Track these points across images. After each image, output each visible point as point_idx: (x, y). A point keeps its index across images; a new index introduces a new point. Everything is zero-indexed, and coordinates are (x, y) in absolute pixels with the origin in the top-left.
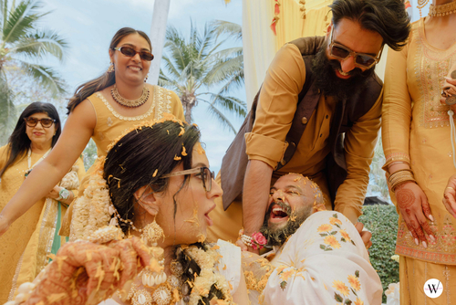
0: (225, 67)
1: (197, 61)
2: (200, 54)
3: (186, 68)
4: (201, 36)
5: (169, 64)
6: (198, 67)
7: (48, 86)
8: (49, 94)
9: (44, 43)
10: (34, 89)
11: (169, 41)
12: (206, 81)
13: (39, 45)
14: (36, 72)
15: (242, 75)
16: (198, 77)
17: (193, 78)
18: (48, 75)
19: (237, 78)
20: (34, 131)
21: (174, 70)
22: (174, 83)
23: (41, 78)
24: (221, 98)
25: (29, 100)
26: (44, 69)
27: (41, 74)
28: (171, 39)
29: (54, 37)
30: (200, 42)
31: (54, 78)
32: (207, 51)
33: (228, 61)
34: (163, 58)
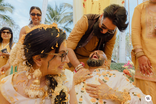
0: (66, 18)
1: (57, 16)
2: (58, 13)
3: (54, 18)
4: (59, 7)
5: (48, 16)
6: (58, 18)
7: (8, 22)
8: (8, 25)
9: (6, 7)
10: (3, 23)
11: (48, 9)
12: (60, 23)
13: (5, 8)
14: (4, 17)
15: (72, 21)
16: (58, 21)
17: (56, 21)
18: (8, 19)
19: (70, 22)
20: (4, 35)
21: (50, 18)
22: (50, 22)
23: (5, 19)
24: (65, 28)
25: (1, 26)
26: (7, 17)
27: (5, 18)
28: (49, 8)
29: (10, 6)
30: (58, 10)
31: (10, 20)
32: (60, 13)
33: (67, 16)
34: (46, 14)
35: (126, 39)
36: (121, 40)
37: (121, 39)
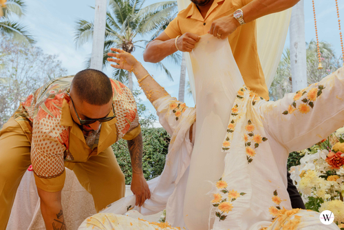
0: (155, 19)
1: (132, 15)
2: (134, 7)
3: (125, 22)
6: (134, 20)
12: (140, 31)
17: (130, 29)
21: (114, 23)
22: (115, 34)
32: (138, 7)
35: (308, 58)
36: (296, 61)
37: (295, 58)
